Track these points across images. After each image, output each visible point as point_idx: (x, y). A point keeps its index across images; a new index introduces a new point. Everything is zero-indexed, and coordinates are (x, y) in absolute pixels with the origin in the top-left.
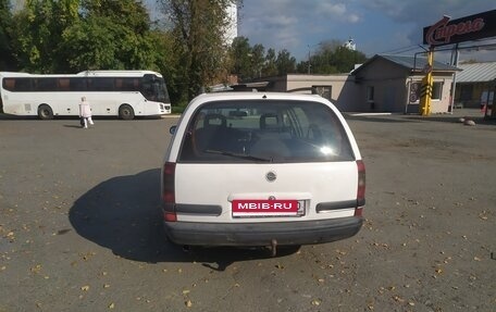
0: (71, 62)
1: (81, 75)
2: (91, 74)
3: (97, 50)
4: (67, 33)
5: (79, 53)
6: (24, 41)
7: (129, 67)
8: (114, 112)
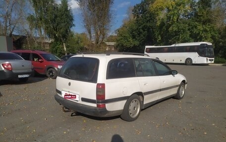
0: (170, 41)
1: (173, 45)
2: (177, 45)
3: (181, 35)
4: (170, 29)
5: (173, 36)
6: (156, 33)
7: (196, 41)
8: (183, 62)
